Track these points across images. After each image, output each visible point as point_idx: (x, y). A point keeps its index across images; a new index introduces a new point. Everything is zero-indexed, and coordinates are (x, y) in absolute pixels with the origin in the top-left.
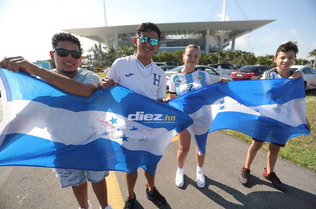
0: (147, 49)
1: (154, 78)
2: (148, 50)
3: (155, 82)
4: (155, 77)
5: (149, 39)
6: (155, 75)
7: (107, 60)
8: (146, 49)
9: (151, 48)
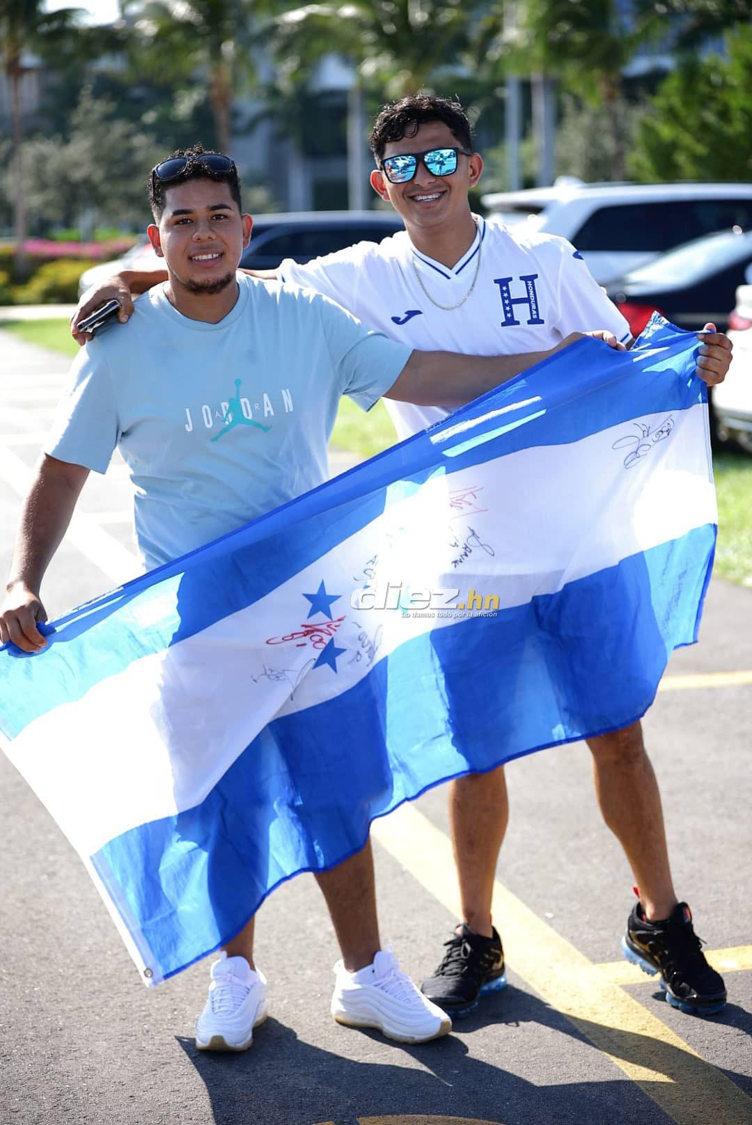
0: (424, 198)
1: (504, 299)
2: (430, 197)
3: (511, 312)
4: (508, 291)
5: (419, 158)
6: (504, 283)
7: (119, 128)
8: (420, 198)
9: (439, 186)
